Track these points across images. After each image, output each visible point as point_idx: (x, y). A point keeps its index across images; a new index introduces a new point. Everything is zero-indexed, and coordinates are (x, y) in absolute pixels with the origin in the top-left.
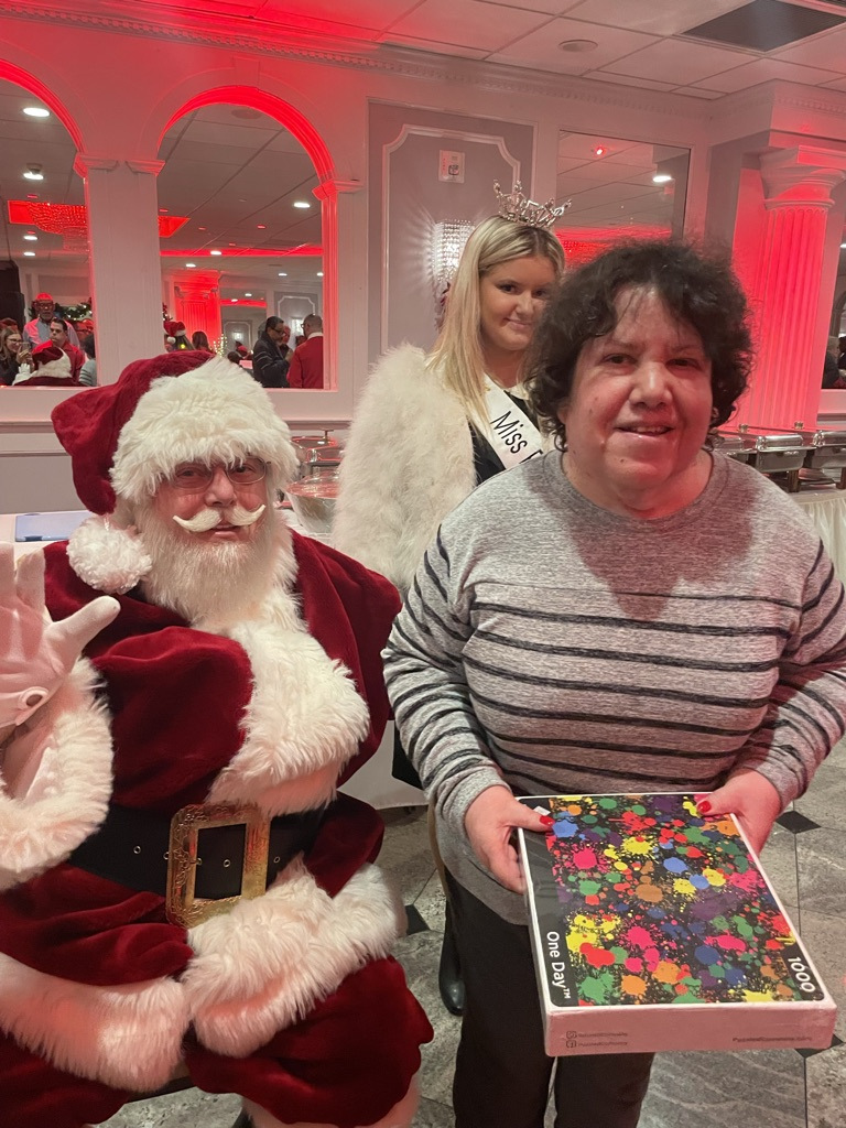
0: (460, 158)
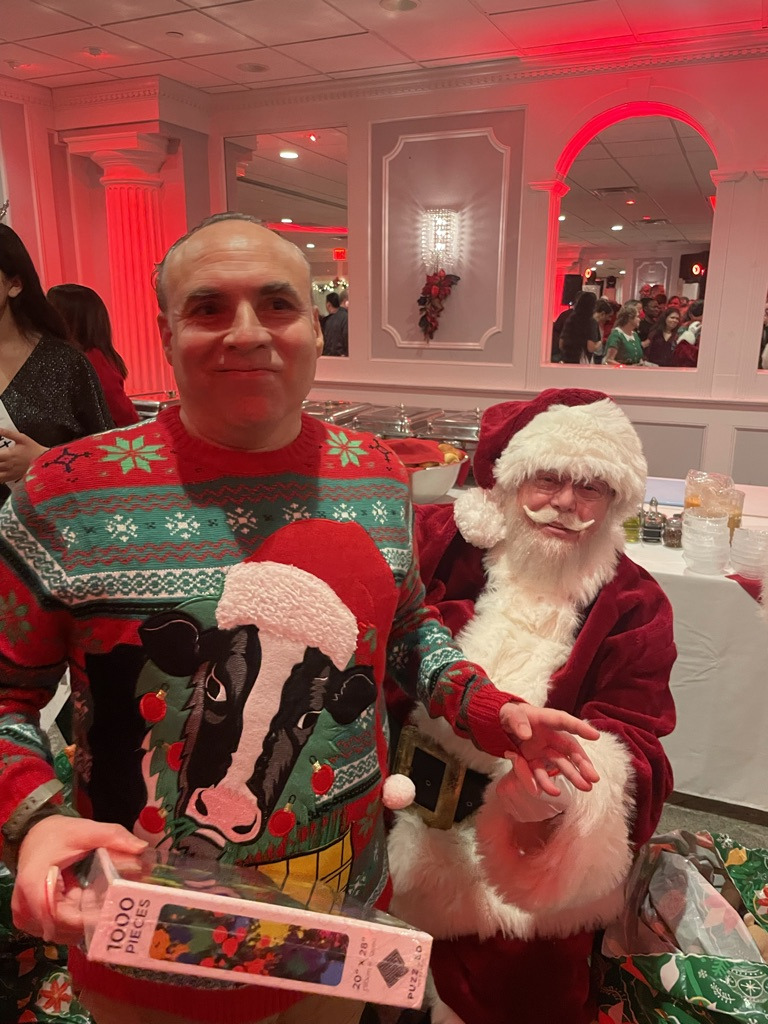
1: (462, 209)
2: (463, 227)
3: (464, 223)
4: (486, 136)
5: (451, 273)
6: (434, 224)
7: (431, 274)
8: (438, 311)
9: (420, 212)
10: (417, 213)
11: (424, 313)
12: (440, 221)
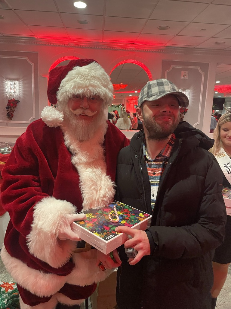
0: (187, 72)
1: (19, 80)
2: (20, 86)
3: (20, 85)
4: (26, 59)
5: (17, 100)
6: (10, 84)
7: (10, 100)
8: (13, 111)
9: (5, 80)
10: (4, 80)
11: (8, 112)
12: (12, 83)
